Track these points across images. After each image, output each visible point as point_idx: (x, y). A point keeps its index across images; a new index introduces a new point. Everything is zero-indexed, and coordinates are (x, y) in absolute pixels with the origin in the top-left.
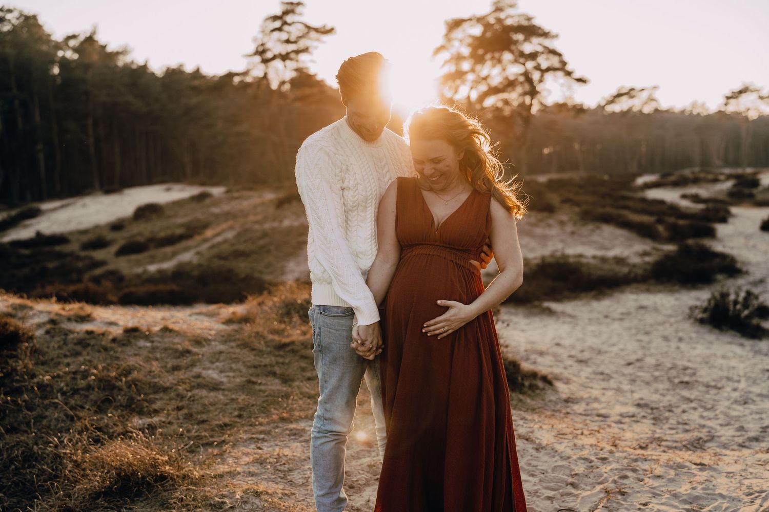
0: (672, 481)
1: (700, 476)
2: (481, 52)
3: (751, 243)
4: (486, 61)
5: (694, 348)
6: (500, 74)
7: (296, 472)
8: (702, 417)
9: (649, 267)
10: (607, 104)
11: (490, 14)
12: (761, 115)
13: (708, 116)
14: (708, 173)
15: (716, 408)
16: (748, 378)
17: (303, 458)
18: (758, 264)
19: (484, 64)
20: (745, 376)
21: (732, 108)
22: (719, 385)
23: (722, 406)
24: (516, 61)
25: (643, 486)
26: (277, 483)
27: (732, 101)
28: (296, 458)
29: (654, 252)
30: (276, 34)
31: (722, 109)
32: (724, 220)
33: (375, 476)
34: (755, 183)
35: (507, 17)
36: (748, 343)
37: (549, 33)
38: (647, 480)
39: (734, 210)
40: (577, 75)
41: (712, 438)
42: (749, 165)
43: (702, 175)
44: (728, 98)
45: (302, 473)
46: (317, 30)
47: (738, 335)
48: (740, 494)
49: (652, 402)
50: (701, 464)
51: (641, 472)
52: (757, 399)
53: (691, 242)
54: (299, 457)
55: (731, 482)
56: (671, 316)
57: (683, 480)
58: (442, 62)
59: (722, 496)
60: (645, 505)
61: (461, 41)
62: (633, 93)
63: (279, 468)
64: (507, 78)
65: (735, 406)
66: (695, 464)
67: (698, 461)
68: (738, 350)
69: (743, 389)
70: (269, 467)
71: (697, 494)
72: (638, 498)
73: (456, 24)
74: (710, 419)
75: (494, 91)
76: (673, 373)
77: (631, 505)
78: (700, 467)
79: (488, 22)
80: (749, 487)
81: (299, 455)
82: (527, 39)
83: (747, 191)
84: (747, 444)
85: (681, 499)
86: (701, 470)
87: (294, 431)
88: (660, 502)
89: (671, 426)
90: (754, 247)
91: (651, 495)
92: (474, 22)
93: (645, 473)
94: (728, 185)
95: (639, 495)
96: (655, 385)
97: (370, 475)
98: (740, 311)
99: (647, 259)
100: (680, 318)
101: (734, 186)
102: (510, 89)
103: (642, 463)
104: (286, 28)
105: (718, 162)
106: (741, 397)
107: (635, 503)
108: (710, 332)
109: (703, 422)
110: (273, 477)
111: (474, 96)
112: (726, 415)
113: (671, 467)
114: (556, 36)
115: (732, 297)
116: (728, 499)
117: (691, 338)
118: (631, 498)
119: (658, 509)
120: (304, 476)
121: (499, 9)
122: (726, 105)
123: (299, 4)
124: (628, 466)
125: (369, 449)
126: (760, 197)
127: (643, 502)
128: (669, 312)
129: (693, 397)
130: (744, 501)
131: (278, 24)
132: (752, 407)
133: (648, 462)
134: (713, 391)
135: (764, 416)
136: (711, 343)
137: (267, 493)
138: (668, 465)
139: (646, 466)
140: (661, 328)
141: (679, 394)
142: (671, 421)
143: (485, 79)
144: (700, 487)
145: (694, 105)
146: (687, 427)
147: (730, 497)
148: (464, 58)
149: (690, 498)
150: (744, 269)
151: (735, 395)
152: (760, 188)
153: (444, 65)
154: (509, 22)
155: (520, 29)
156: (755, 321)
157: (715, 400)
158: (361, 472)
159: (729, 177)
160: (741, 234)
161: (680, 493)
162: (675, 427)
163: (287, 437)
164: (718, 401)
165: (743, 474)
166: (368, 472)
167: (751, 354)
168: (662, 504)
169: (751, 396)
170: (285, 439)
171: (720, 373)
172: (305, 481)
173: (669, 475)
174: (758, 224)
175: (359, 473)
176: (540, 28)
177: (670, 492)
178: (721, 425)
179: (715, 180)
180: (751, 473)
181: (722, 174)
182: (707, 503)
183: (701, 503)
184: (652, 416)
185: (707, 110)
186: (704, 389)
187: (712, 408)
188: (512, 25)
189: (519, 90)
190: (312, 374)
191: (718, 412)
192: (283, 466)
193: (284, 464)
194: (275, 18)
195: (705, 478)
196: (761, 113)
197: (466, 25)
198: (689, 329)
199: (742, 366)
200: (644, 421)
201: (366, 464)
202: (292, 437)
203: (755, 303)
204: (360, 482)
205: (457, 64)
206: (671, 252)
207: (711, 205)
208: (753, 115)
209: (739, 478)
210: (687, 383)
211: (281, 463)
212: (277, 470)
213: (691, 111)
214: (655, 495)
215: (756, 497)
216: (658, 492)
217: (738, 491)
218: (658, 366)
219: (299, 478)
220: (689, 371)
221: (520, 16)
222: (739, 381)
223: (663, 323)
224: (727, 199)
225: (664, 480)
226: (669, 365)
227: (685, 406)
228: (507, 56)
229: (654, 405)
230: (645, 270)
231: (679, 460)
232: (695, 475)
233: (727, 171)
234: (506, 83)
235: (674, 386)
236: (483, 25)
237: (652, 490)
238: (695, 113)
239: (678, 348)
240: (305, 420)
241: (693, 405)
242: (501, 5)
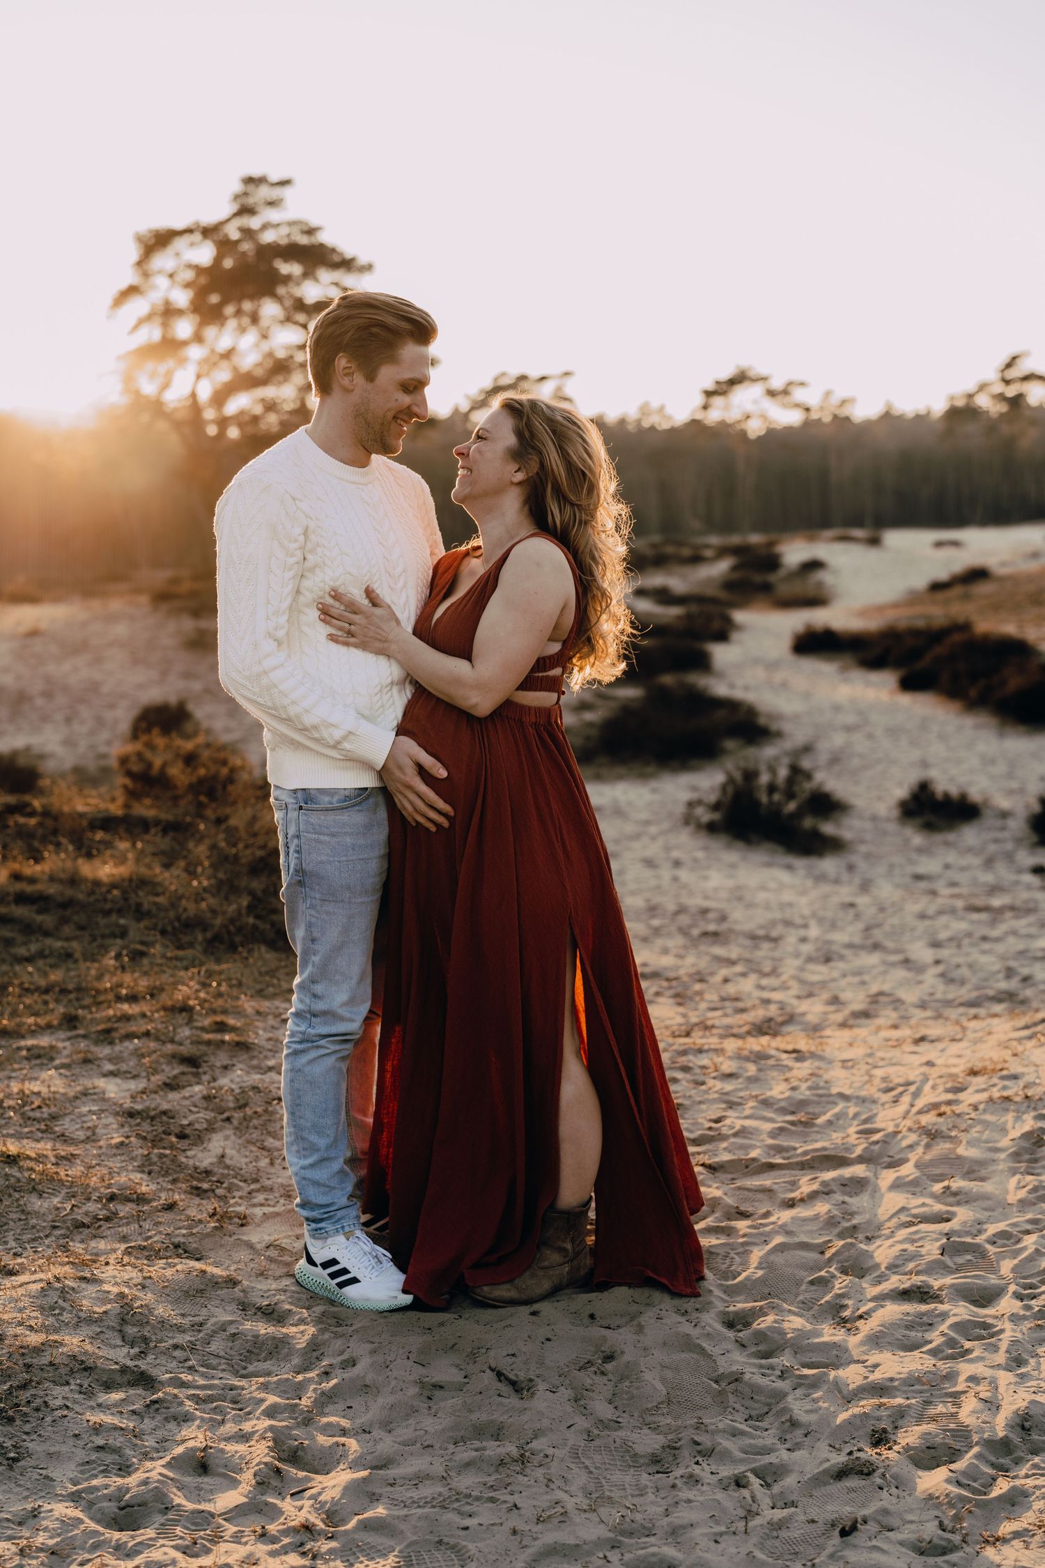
0: (752, 1080)
1: (799, 1068)
2: (214, 299)
3: (778, 677)
4: (226, 319)
5: (706, 878)
6: (257, 345)
7: (67, 1119)
8: (760, 987)
9: (594, 732)
10: (473, 409)
11: (228, 220)
12: (772, 426)
13: (673, 431)
14: (680, 544)
15: (780, 970)
16: (821, 921)
17: (71, 1094)
18: (796, 717)
19: (222, 325)
20: (814, 915)
21: (714, 416)
22: (774, 934)
23: (790, 967)
24: (288, 319)
25: (706, 1092)
26: (38, 1141)
27: (718, 401)
28: (58, 1096)
29: (599, 702)
31: (699, 416)
32: (722, 636)
33: (222, 1113)
34: (772, 562)
35: (265, 227)
36: (800, 863)
37: (353, 260)
38: (711, 1082)
39: (739, 616)
41: (791, 1019)
42: (756, 528)
43: (670, 550)
44: (709, 394)
45: (79, 1121)
47: (780, 849)
48: (871, 1091)
49: (666, 969)
50: (795, 1051)
51: (698, 1071)
52: (846, 952)
53: (668, 679)
54: (64, 1094)
55: (854, 1074)
56: (647, 823)
57: (773, 1078)
58: (133, 322)
59: (843, 1096)
60: (717, 1121)
61: (171, 276)
62: (524, 384)
63: (32, 1114)
64: (270, 354)
65: (811, 967)
66: (786, 1052)
67: (790, 1048)
68: (784, 876)
69: (817, 939)
70: (12, 1114)
71: (801, 1097)
72: (703, 1111)
73: (160, 240)
74: (774, 989)
75: (247, 381)
76: (684, 920)
77: (693, 1124)
78: (794, 1055)
79: (226, 235)
80: (884, 1079)
81: (62, 1090)
82: (308, 274)
83: (758, 578)
84: (851, 1022)
85: (776, 1107)
86: (797, 1060)
87: (36, 1051)
88: (743, 1115)
89: (713, 1005)
90: (784, 685)
91: (723, 1106)
92: (197, 237)
93: (704, 1071)
94: (722, 567)
95: (703, 1107)
96: (659, 942)
97: (211, 1115)
98: (779, 804)
99: (589, 716)
100: (666, 825)
101: (734, 568)
102: (280, 378)
103: (695, 1055)
105: (696, 524)
106: (818, 950)
107: (700, 1120)
108: (729, 847)
109: (766, 995)
110: (26, 1130)
111: (205, 392)
112: (802, 982)
113: (747, 1059)
114: (369, 268)
115: (764, 779)
116: (854, 1101)
117: (696, 860)
118: (690, 1113)
119: (743, 1126)
120: (86, 1125)
121: (246, 210)
122: (705, 407)
124: (673, 1062)
125: (194, 1070)
126: (784, 590)
127: (713, 1117)
128: (644, 816)
129: (734, 956)
130: (881, 1102)
132: (841, 965)
133: (704, 1055)
134: (766, 946)
135: (866, 978)
136: (733, 866)
137: (28, 1158)
138: (739, 1056)
139: (704, 1060)
140: (636, 845)
141: (707, 953)
142: (708, 996)
143: (228, 355)
144: (804, 1086)
145: (645, 409)
146: (740, 1005)
147: (858, 1097)
148: (180, 312)
149: (791, 1105)
150: (774, 727)
151: (806, 948)
152: (782, 573)
153: (136, 327)
154: (268, 237)
155: (292, 252)
156: (808, 823)
157: (774, 959)
158: (193, 1109)
159: (722, 552)
160: (757, 661)
161: (772, 1097)
162: (719, 1005)
163: (25, 1062)
164: (781, 960)
165: (870, 1060)
166: (206, 1109)
167: (809, 883)
168: (747, 1117)
169: (834, 948)
170: (22, 1066)
171: (769, 916)
172: (89, 1133)
173: (747, 1071)
174: (786, 643)
175: (190, 1111)
176: (333, 250)
177: (756, 1097)
178: (798, 997)
179: (696, 559)
180: (883, 1059)
181: (707, 546)
182: (821, 1110)
183: (810, 1110)
184: (672, 992)
185: (669, 418)
186: (748, 942)
187: (774, 972)
188: (275, 242)
189: (297, 379)
190: (29, 950)
191: (784, 977)
192: (38, 1110)
193: (39, 1107)
195: (810, 1072)
196: (770, 423)
197: (179, 244)
198: (687, 843)
199: (803, 901)
200: (660, 1000)
201: (200, 1095)
202: (34, 1062)
203: (808, 786)
204: (197, 1126)
205: (165, 325)
206: (632, 700)
207: (694, 608)
208: (755, 428)
209: (864, 1068)
210: (715, 934)
211: (33, 1106)
212: (29, 1118)
213: (639, 421)
214: (731, 1105)
215: (901, 1094)
216: (735, 1100)
217: (866, 1087)
218: (653, 910)
219: (77, 1130)
220: (711, 916)
221: (291, 224)
222: (805, 926)
223: (637, 837)
224: (722, 595)
225: (740, 1080)
226: (671, 907)
227: (724, 972)
228: (270, 309)
229: (672, 975)
230: (587, 738)
231: (757, 1048)
232: (790, 1069)
233: (715, 540)
234: (269, 364)
235: (694, 942)
236: (214, 242)
237: (725, 1097)
238: (646, 424)
239: (675, 879)
240: (49, 1031)
241: (739, 968)
242: (251, 201)
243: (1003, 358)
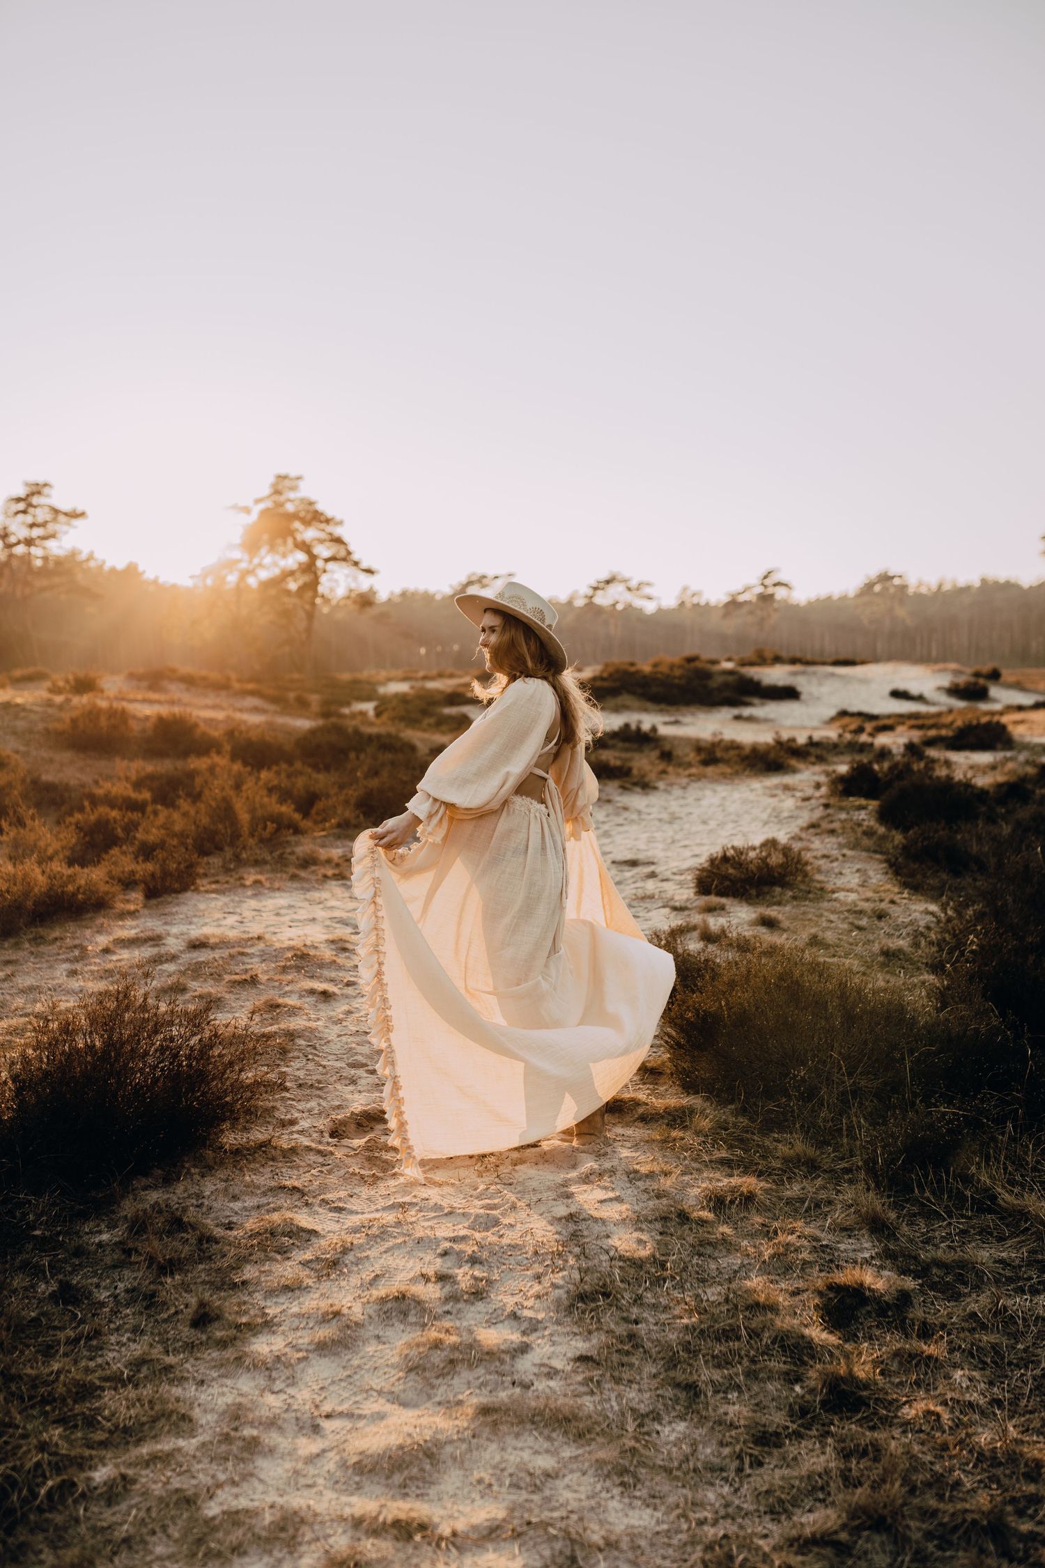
11: (268, 497)
21: (599, 600)
27: (599, 593)
30: (21, 517)
35: (288, 501)
37: (333, 519)
40: (364, 565)
44: (593, 588)
46: (66, 514)
62: (485, 581)
82: (307, 526)
104: (31, 510)
114: (341, 523)
121: (277, 492)
122: (595, 596)
123: (46, 485)
131: (21, 506)
154: (288, 508)
155: (300, 515)
176: (323, 514)
188: (290, 511)
194: (19, 500)
242: (280, 487)
243: (763, 572)
